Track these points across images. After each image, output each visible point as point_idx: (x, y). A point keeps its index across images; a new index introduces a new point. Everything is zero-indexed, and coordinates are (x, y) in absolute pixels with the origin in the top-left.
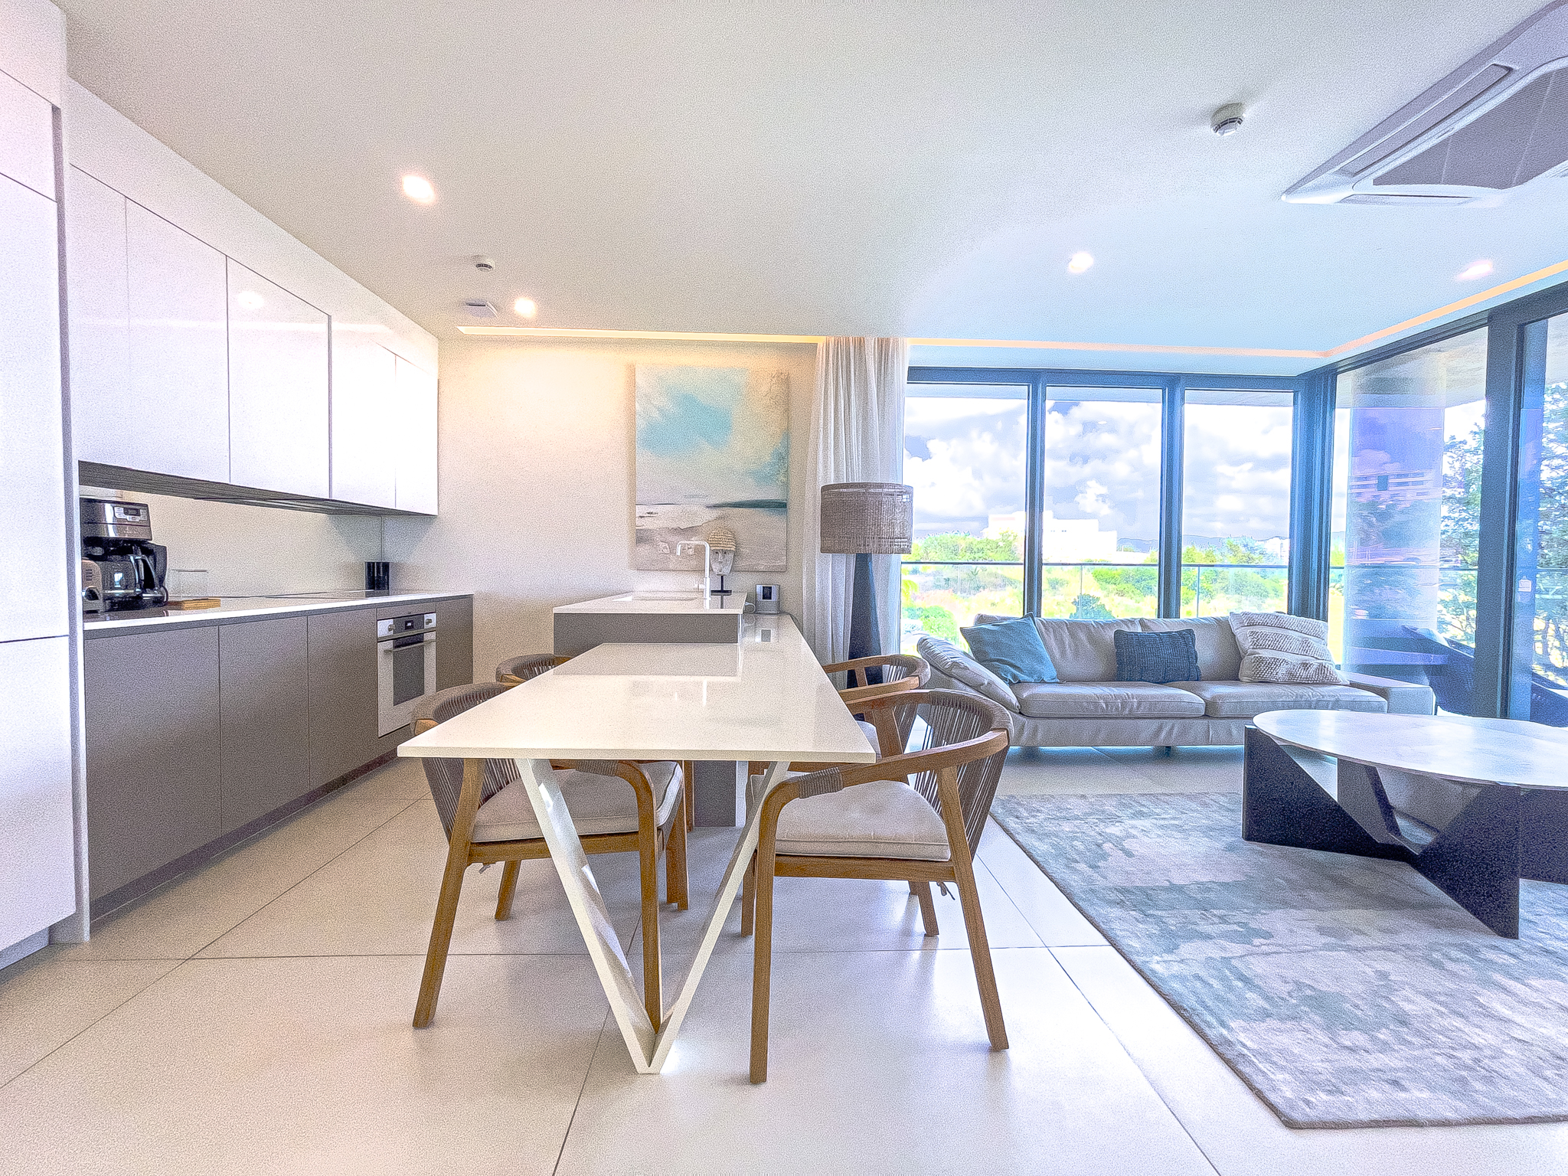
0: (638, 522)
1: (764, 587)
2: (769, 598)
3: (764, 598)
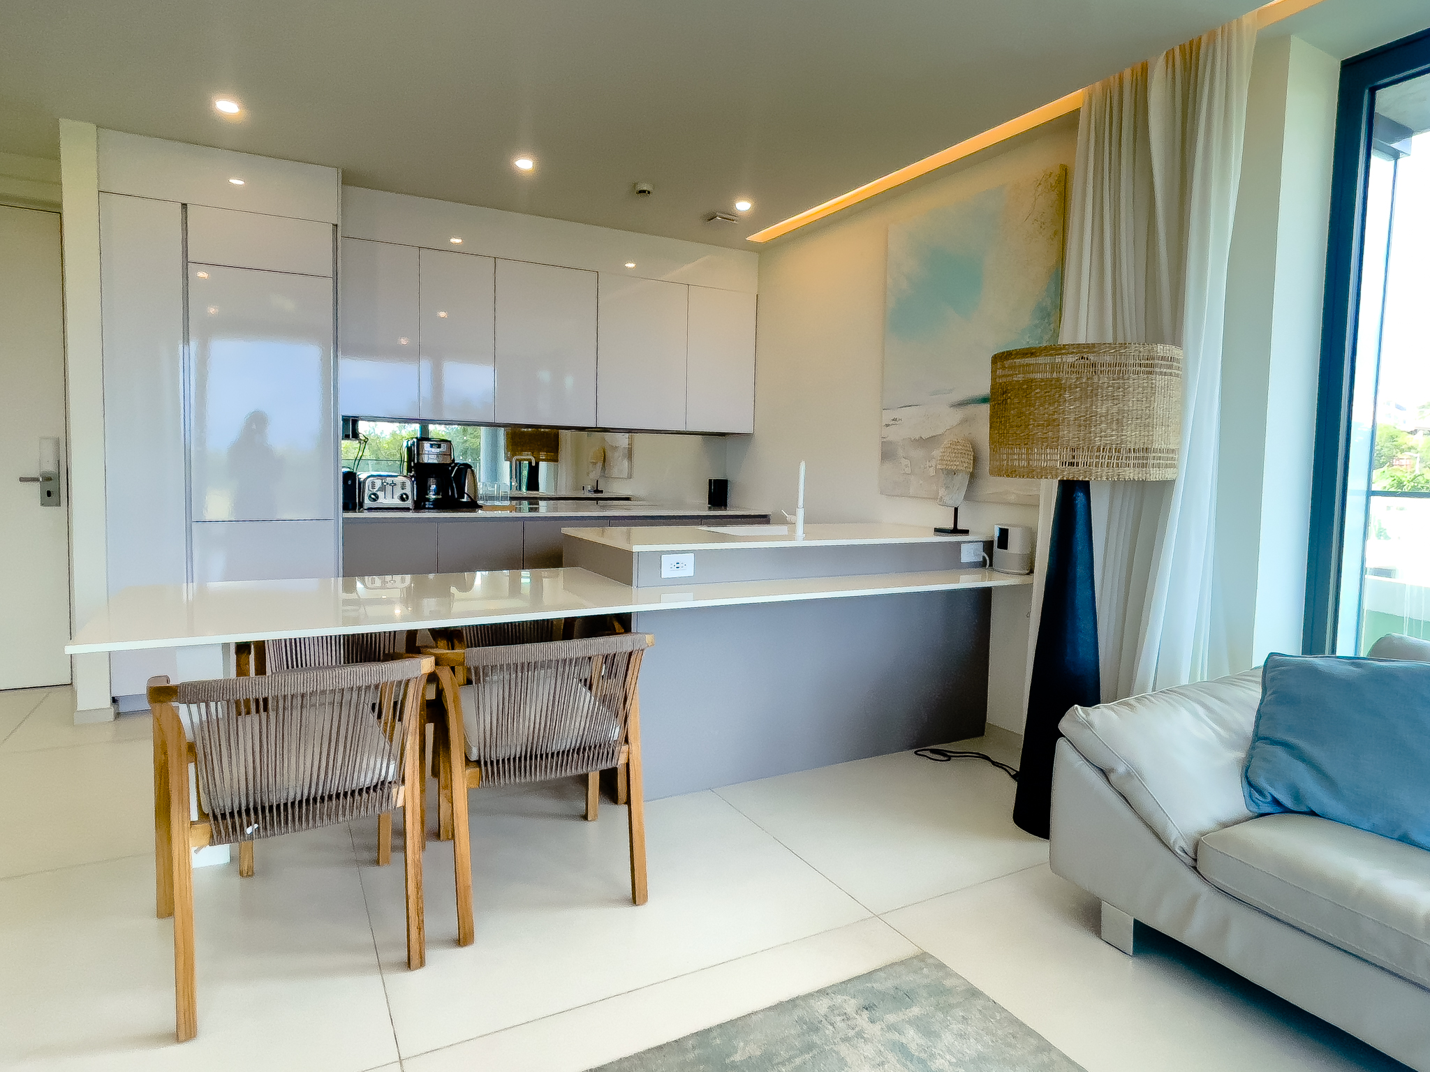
0: (885, 432)
1: (1000, 529)
2: (1006, 548)
3: (1000, 547)
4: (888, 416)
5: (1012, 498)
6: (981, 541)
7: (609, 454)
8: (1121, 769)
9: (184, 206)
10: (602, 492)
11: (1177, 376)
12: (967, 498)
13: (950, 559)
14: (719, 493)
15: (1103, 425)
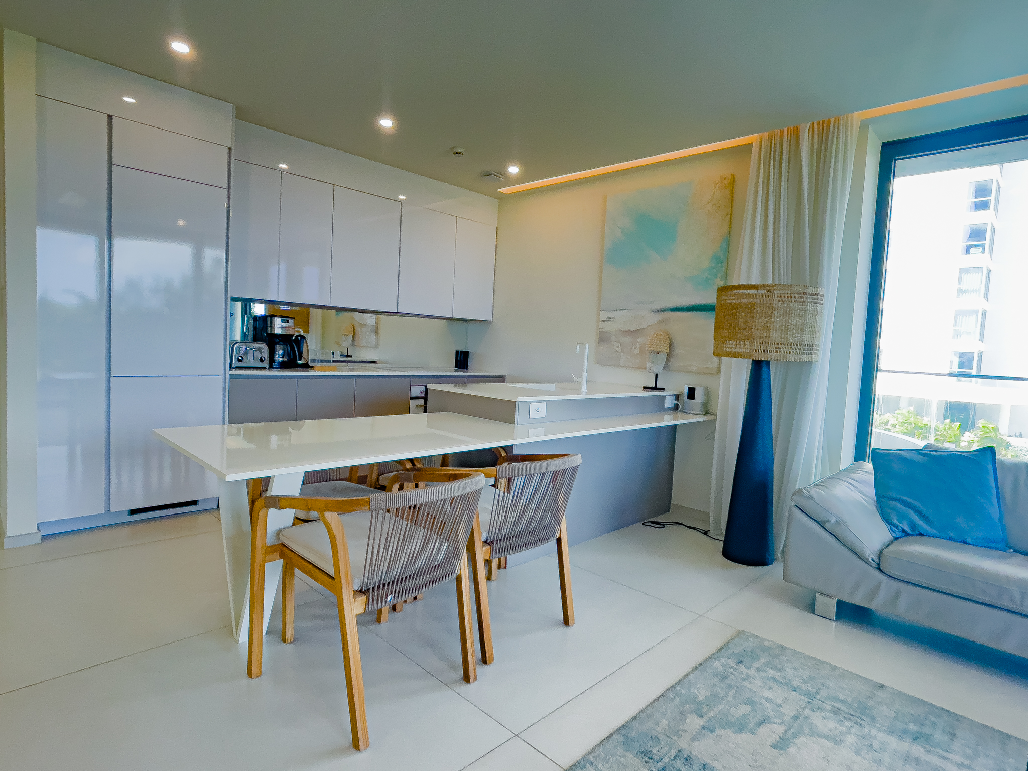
0: (602, 325)
1: (689, 387)
2: (693, 398)
3: (689, 398)
4: (604, 315)
5: (694, 369)
6: (672, 395)
7: (358, 329)
8: (833, 520)
9: (110, 117)
10: (351, 356)
11: (820, 304)
12: (665, 368)
13: (659, 406)
14: (462, 360)
15: (794, 331)
